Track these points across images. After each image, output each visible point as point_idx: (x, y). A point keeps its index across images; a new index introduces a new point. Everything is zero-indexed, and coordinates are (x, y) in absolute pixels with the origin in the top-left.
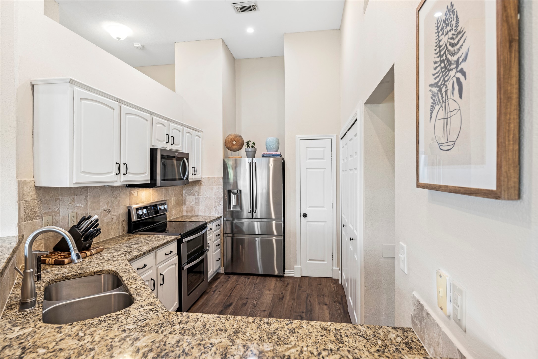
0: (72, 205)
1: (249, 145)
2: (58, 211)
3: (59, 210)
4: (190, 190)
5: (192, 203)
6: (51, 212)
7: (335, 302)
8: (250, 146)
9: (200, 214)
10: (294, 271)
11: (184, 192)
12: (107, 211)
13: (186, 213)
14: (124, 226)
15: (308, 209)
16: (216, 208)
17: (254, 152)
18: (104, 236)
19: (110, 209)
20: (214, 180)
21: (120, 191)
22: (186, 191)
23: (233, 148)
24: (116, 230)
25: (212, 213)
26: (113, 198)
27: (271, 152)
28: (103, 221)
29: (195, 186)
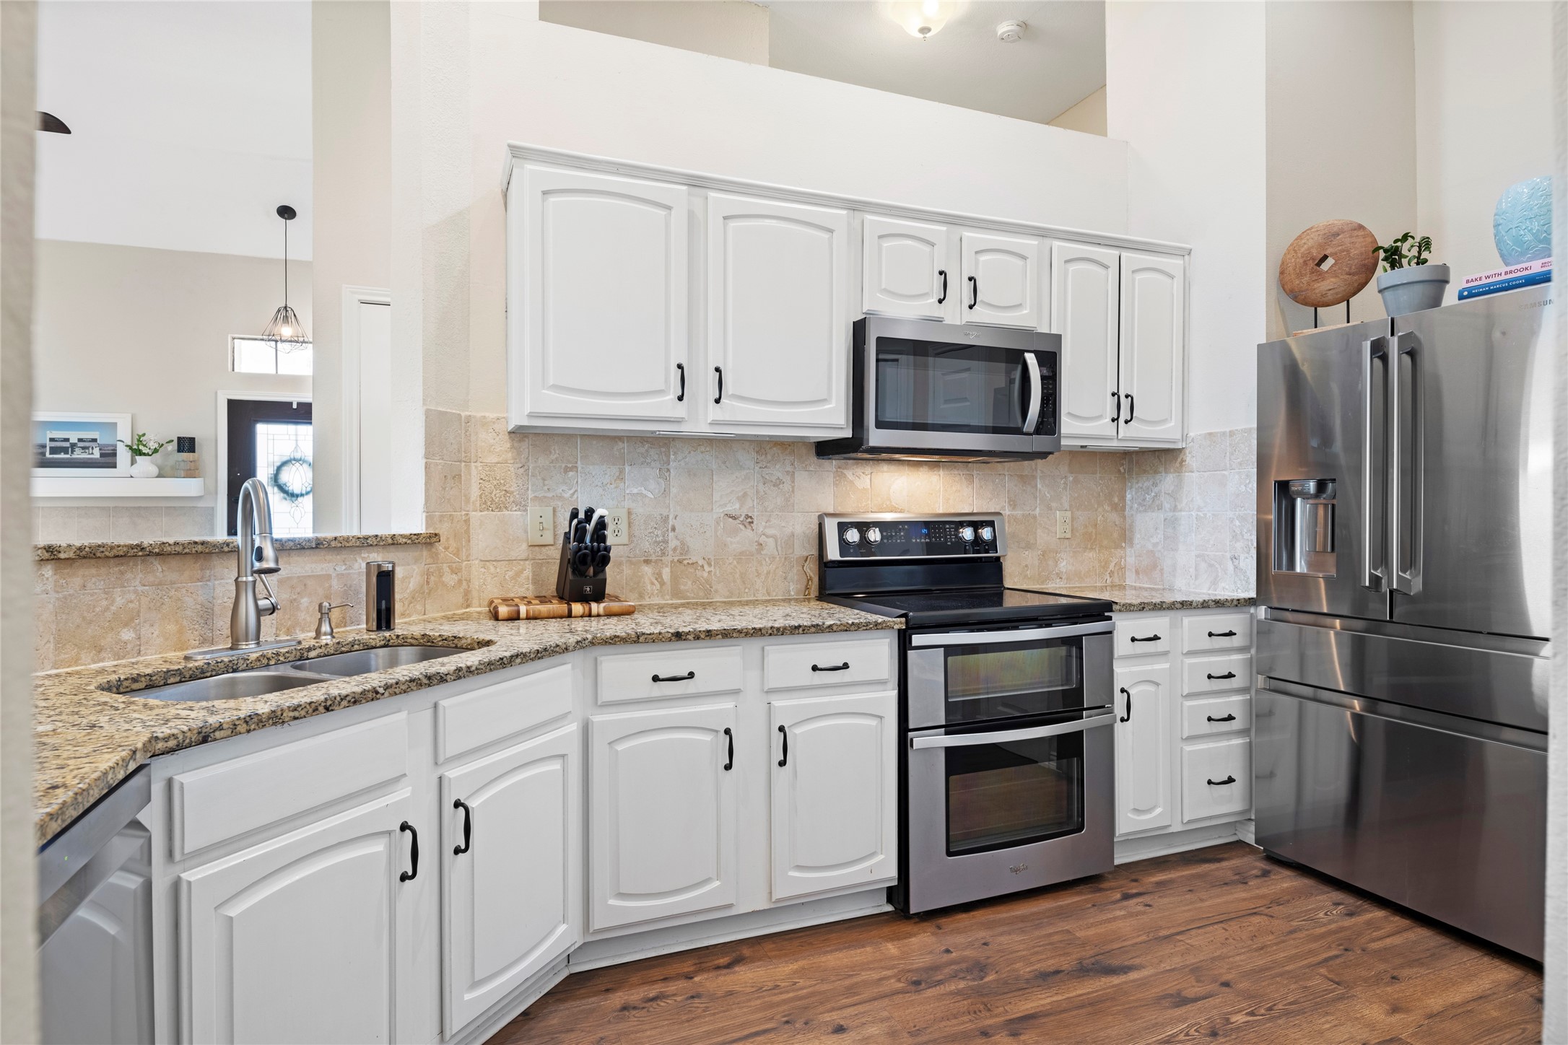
0: (616, 487)
1: (1401, 256)
2: (571, 497)
3: (575, 496)
4: (1148, 491)
5: (1154, 540)
6: (551, 498)
8: (1405, 261)
9: (1180, 583)
11: (1128, 497)
12: (741, 519)
13: (1134, 576)
14: (810, 573)
16: (1236, 562)
18: (729, 591)
19: (750, 515)
20: (1230, 444)
21: (795, 468)
22: (1134, 493)
23: (1317, 291)
24: (774, 580)
25: (1223, 585)
26: (764, 484)
27: (1518, 267)
28: (725, 545)
29: (1163, 474)
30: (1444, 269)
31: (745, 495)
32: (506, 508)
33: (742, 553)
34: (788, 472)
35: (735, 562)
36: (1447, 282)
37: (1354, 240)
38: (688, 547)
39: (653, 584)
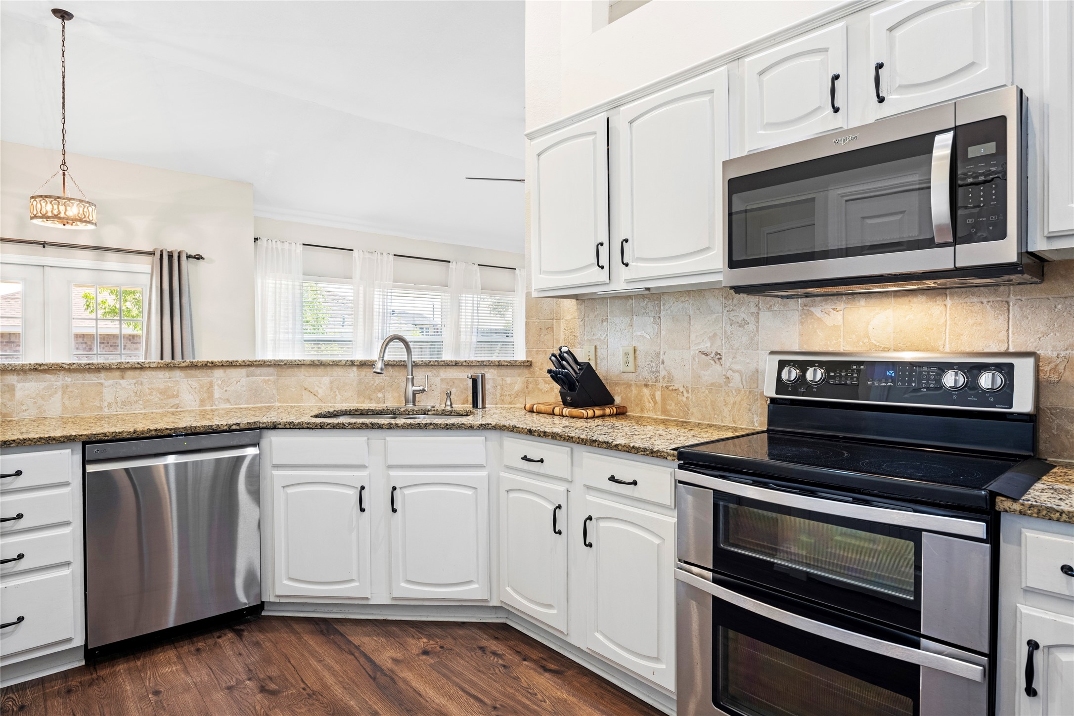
0: (628, 332)
2: (604, 339)
3: (607, 338)
12: (712, 356)
18: (702, 414)
19: (719, 352)
21: (759, 309)
24: (739, 410)
26: (731, 325)
28: (699, 377)
31: (715, 335)
32: (575, 346)
33: (712, 384)
34: (752, 314)
35: (707, 391)
38: (673, 376)
39: (650, 402)
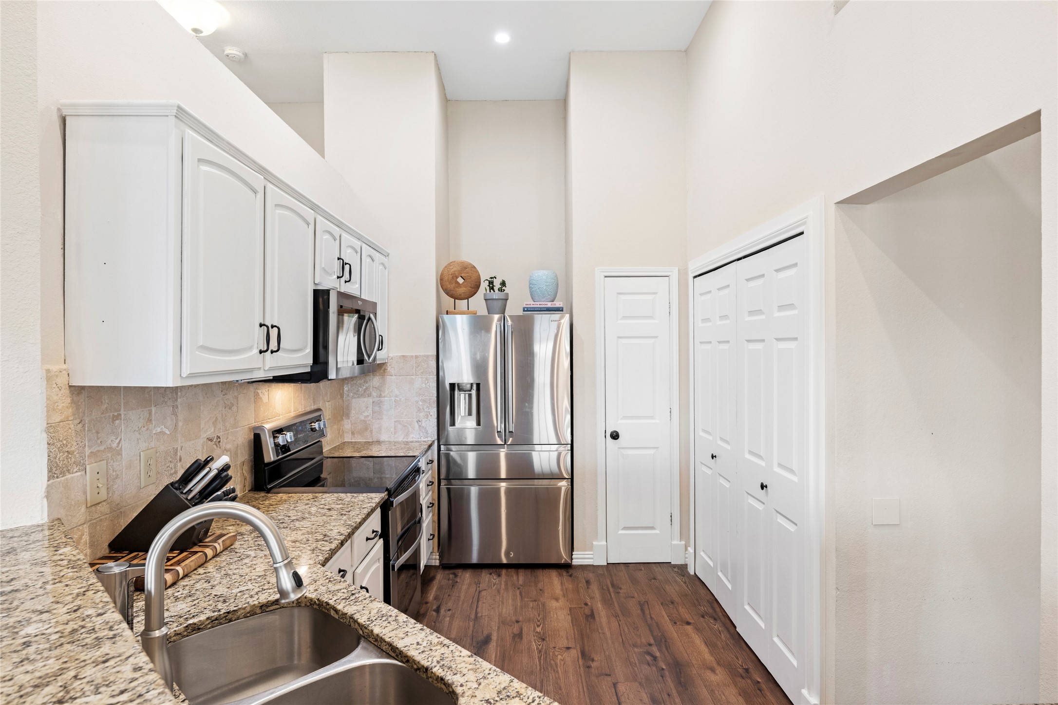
0: (147, 429)
1: (493, 286)
2: (118, 447)
3: (120, 445)
4: (361, 385)
5: (366, 414)
6: (103, 451)
7: (703, 617)
8: (496, 289)
9: (384, 437)
10: (592, 553)
11: (346, 389)
12: (215, 440)
13: (350, 436)
14: (246, 474)
15: (620, 421)
16: (420, 423)
17: (504, 301)
19: (219, 436)
20: (416, 363)
21: (238, 392)
22: (350, 387)
23: (458, 292)
25: (412, 436)
26: (225, 408)
27: (543, 303)
29: (372, 376)
30: (507, 294)
31: (216, 419)
32: (68, 471)
34: (235, 396)
36: (507, 299)
37: (472, 272)
